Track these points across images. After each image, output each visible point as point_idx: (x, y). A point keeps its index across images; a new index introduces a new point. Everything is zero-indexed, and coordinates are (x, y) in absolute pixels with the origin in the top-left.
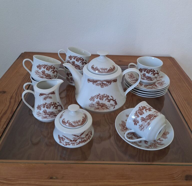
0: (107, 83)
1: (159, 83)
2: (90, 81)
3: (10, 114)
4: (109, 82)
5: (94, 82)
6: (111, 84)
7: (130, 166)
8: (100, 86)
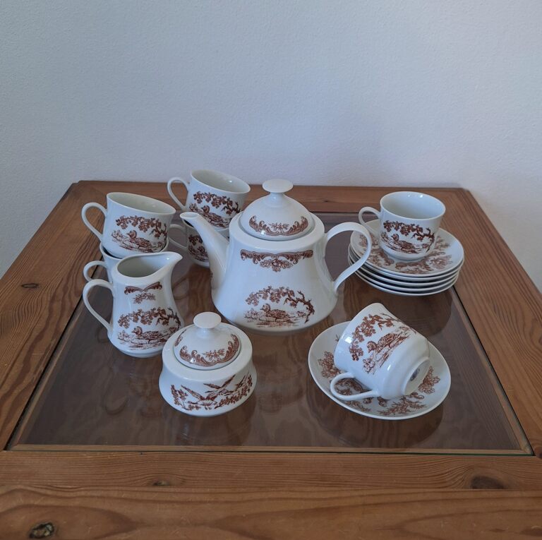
0: (289, 261)
1: (436, 261)
2: (247, 256)
3: (53, 338)
4: (293, 257)
5: (257, 257)
6: (297, 262)
8: (271, 267)
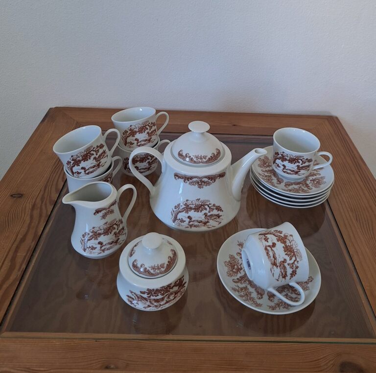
7: (245, 344)
